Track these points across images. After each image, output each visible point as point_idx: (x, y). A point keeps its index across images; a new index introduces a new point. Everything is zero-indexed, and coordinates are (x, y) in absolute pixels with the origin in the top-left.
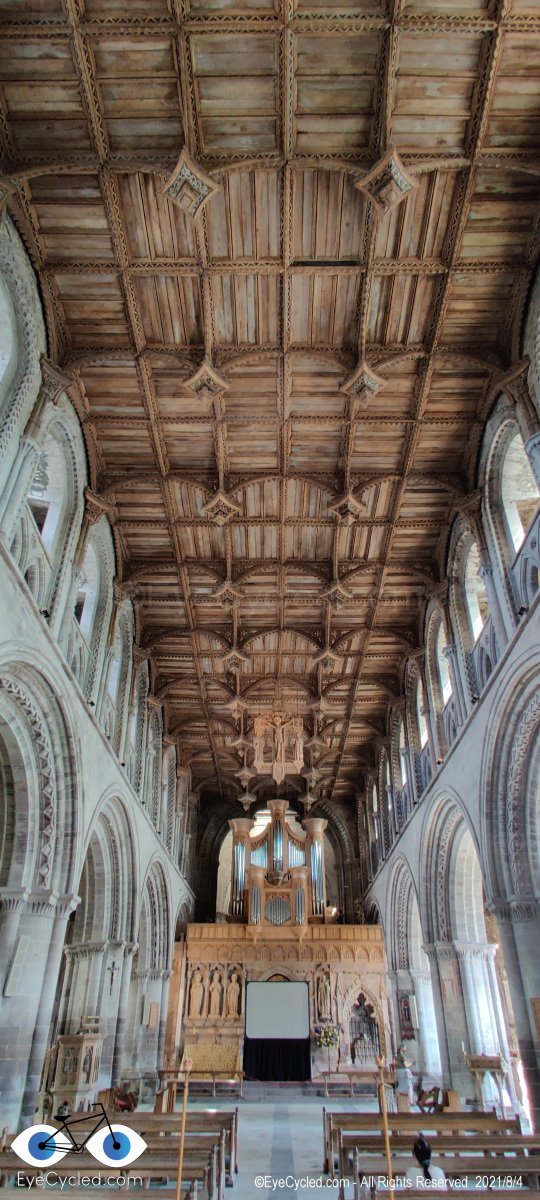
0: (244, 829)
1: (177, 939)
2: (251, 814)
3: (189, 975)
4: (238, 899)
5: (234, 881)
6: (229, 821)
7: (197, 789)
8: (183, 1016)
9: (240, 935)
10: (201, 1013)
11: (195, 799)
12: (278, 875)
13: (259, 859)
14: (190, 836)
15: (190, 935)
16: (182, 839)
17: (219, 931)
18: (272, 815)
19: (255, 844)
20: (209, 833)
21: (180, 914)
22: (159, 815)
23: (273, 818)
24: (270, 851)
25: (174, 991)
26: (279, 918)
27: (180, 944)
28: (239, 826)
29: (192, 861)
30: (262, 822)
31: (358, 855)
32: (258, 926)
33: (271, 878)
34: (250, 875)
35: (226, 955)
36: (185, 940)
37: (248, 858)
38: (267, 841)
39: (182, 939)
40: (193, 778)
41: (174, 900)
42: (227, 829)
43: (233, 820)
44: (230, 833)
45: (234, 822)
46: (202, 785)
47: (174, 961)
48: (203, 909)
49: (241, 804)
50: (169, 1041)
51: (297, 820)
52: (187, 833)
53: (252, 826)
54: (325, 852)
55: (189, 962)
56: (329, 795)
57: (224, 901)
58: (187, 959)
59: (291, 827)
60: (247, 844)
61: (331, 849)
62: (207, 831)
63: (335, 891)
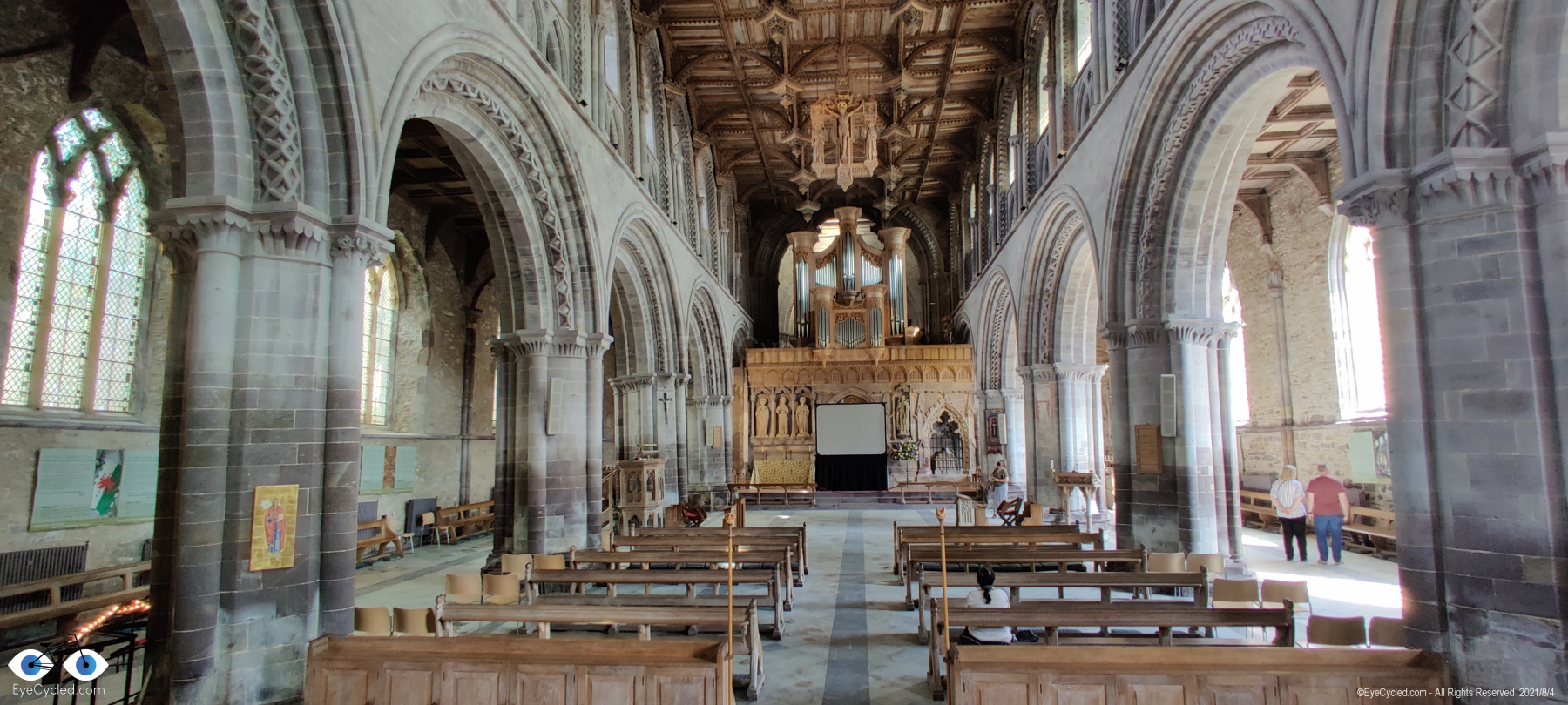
0: (806, 243)
1: (736, 364)
2: (814, 226)
3: (753, 398)
4: (803, 321)
5: (797, 303)
6: (788, 236)
7: (744, 199)
8: (749, 436)
9: (808, 358)
10: (768, 433)
11: (742, 211)
12: (849, 294)
13: (826, 276)
14: (740, 255)
15: (750, 360)
16: (732, 259)
17: (783, 355)
18: (840, 224)
19: (821, 261)
20: (764, 250)
21: (737, 340)
22: (697, 222)
23: (842, 229)
24: (839, 268)
25: (737, 413)
26: (852, 339)
27: (740, 369)
28: (799, 240)
29: (745, 282)
30: (829, 233)
31: (947, 267)
32: (827, 347)
33: (841, 297)
34: (815, 296)
35: (793, 379)
36: (744, 366)
37: (812, 277)
38: (834, 256)
39: (741, 365)
40: (738, 184)
41: (727, 326)
42: (786, 244)
43: (792, 234)
44: (791, 247)
45: (793, 236)
46: (750, 193)
47: (734, 386)
48: (763, 331)
49: (801, 215)
50: (737, 456)
51: (873, 229)
52: (737, 251)
53: (816, 240)
54: (907, 264)
55: (752, 387)
56: (914, 196)
57: (787, 323)
58: (749, 384)
59: (864, 238)
60: (811, 260)
61: (914, 261)
62: (761, 247)
63: (918, 307)
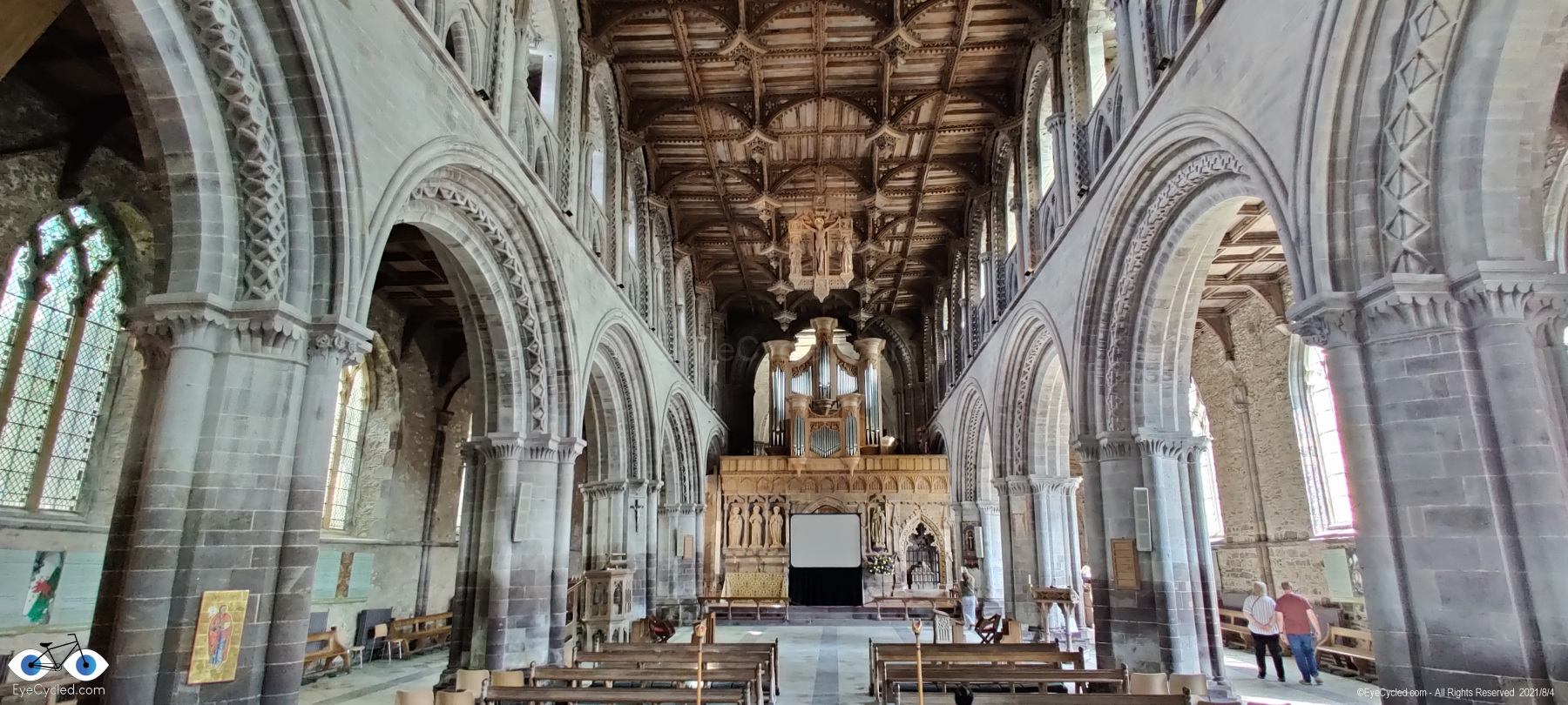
0: (782, 352)
1: (709, 472)
2: (791, 335)
4: (778, 429)
5: (773, 412)
6: (764, 344)
7: (723, 307)
8: (722, 546)
9: (782, 466)
10: (741, 543)
11: (720, 319)
12: (825, 403)
13: (802, 385)
14: (717, 362)
15: (724, 467)
16: (708, 366)
17: (759, 463)
18: (816, 333)
19: (796, 370)
21: (712, 447)
22: (675, 329)
23: (818, 339)
24: (816, 377)
25: (710, 523)
26: (828, 448)
27: (714, 477)
28: (777, 349)
29: (722, 389)
30: (805, 343)
31: (922, 377)
32: (802, 456)
33: (817, 406)
34: (791, 404)
35: (766, 488)
36: (718, 473)
37: (788, 385)
38: (811, 365)
39: (715, 472)
40: (717, 293)
41: (702, 433)
42: (762, 354)
43: (769, 343)
44: (767, 355)
45: (771, 345)
46: (728, 302)
47: (708, 494)
48: (738, 439)
49: (778, 324)
50: (708, 568)
51: (848, 339)
52: (714, 358)
53: (792, 350)
54: (882, 374)
55: (725, 495)
56: (888, 310)
57: (762, 431)
58: (722, 492)
59: (839, 347)
60: (787, 369)
61: (889, 372)
62: (738, 356)
63: (893, 417)
